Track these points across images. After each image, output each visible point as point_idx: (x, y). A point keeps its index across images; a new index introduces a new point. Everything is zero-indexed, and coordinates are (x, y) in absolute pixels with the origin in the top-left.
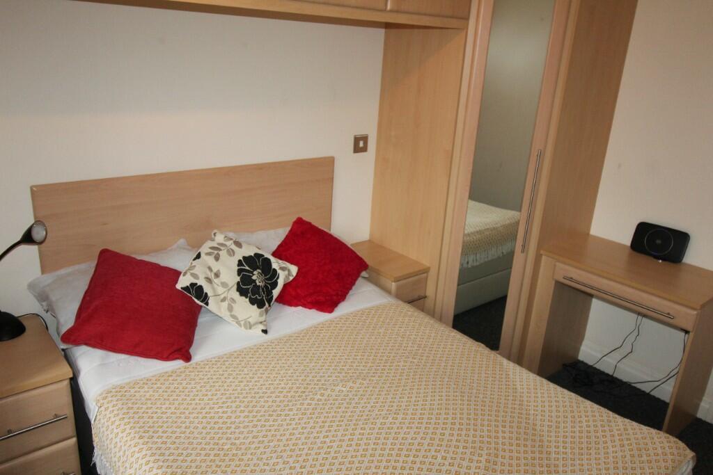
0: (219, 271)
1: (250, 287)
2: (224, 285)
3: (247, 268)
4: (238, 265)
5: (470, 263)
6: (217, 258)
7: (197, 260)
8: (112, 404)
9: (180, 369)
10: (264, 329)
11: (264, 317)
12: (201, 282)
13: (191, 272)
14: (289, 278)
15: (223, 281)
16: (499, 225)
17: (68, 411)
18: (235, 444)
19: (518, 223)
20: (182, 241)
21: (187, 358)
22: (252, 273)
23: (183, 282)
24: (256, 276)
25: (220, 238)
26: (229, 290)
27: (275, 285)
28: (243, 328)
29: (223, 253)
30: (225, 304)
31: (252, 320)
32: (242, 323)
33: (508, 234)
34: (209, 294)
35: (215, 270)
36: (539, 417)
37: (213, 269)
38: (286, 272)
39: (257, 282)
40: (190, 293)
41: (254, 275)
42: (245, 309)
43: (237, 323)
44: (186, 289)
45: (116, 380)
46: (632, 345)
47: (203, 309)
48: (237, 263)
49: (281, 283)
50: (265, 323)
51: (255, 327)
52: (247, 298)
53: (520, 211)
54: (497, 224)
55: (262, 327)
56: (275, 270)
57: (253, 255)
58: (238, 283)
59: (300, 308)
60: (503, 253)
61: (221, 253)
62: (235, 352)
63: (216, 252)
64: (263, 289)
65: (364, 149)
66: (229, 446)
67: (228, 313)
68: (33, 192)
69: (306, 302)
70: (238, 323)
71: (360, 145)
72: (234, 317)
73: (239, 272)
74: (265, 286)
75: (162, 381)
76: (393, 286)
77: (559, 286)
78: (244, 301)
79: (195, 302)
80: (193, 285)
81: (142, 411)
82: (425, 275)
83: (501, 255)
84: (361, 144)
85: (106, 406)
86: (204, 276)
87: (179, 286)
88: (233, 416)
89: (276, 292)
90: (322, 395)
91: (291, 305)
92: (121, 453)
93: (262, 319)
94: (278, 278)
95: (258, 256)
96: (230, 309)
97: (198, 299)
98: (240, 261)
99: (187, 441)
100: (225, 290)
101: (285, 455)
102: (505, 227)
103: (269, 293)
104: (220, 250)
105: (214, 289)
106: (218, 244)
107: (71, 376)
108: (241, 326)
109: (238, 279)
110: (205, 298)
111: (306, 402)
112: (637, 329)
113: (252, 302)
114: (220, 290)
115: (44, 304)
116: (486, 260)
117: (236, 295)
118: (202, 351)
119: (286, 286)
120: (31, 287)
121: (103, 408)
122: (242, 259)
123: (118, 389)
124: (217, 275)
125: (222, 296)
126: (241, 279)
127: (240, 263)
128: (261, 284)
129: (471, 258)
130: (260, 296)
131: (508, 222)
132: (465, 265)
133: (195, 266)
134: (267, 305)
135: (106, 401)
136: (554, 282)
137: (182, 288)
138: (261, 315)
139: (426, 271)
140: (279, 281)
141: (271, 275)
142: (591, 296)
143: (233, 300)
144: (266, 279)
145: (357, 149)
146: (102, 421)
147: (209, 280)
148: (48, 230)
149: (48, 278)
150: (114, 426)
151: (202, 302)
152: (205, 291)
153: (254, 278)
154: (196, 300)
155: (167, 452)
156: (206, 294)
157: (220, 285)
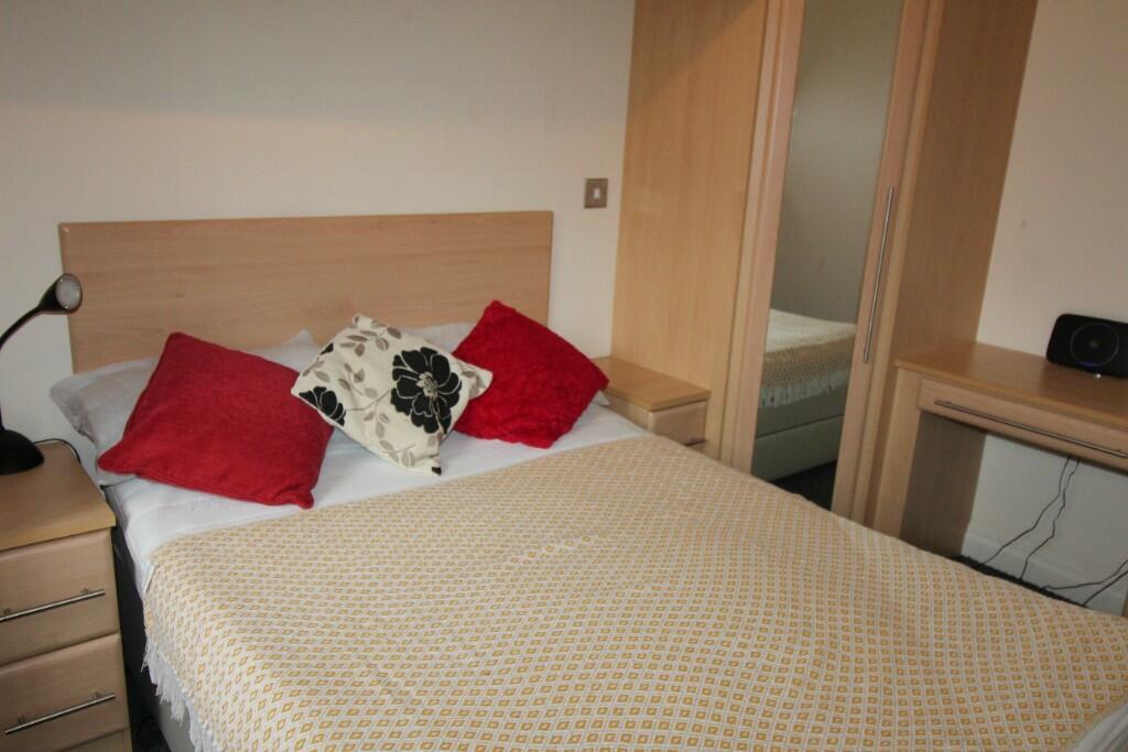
0: (362, 371)
1: (414, 398)
2: (370, 392)
3: (409, 369)
4: (395, 364)
5: (776, 399)
6: (360, 352)
7: (327, 354)
8: (177, 561)
9: (293, 516)
10: (437, 466)
11: (436, 446)
12: (333, 386)
13: (318, 370)
14: (477, 391)
15: (368, 386)
16: (822, 342)
17: (108, 584)
18: (382, 620)
19: (852, 340)
20: (303, 334)
21: (307, 502)
22: (417, 376)
23: (302, 386)
24: (424, 381)
25: (365, 323)
26: (379, 400)
27: (454, 399)
28: (401, 464)
29: (370, 345)
30: (371, 425)
31: (416, 451)
32: (400, 455)
33: (837, 357)
34: (345, 407)
35: (356, 370)
36: (905, 595)
37: (352, 367)
38: (474, 381)
39: (425, 391)
40: (313, 402)
41: (419, 379)
42: (406, 433)
43: (391, 455)
44: (308, 395)
45: (185, 528)
46: (1054, 524)
47: (335, 432)
48: (393, 360)
49: (464, 397)
50: (437, 458)
51: (420, 462)
52: (407, 413)
53: (856, 321)
54: (819, 340)
55: (432, 463)
56: (455, 377)
57: (418, 349)
58: (394, 391)
59: (496, 442)
60: (830, 387)
61: (365, 344)
62: (387, 496)
63: (358, 343)
64: (435, 403)
65: (601, 204)
66: (372, 623)
67: (377, 440)
68: (62, 235)
69: (505, 432)
70: (393, 455)
71: (595, 194)
72: (386, 445)
73: (396, 374)
74: (439, 400)
75: (264, 530)
76: (651, 418)
77: (929, 418)
78: (404, 420)
79: (322, 420)
80: (319, 390)
81: (228, 571)
82: (703, 404)
83: (828, 391)
84: (597, 194)
85: (167, 564)
86: (339, 377)
87: (296, 391)
88: (381, 582)
89: (456, 411)
90: (532, 555)
91: (480, 435)
92: (189, 634)
93: (434, 449)
94: (460, 388)
95: (426, 351)
96: (380, 431)
97: (328, 414)
98: (397, 358)
99: (300, 614)
100: (372, 400)
101: (466, 636)
102: (833, 345)
103: (445, 412)
104: (365, 340)
105: (354, 400)
106: (363, 332)
107: (114, 524)
108: (396, 459)
109: (394, 384)
110: (338, 413)
111: (504, 564)
112: (1061, 496)
113: (417, 421)
114: (364, 401)
115: (76, 419)
116: (803, 396)
117: (390, 409)
118: (333, 493)
119: (472, 403)
120: (56, 392)
121: (162, 569)
122: (400, 355)
123: (190, 541)
124: (359, 378)
125: (367, 412)
126: (398, 384)
127: (397, 361)
128: (431, 395)
129: (778, 392)
130: (429, 413)
131: (837, 338)
132: (768, 404)
133: (323, 362)
134: (441, 429)
135: (167, 557)
136: (918, 413)
137: (301, 394)
138: (431, 443)
139: (703, 397)
140: (461, 392)
141: (449, 384)
142: (984, 431)
143: (385, 418)
144: (440, 389)
145: (591, 203)
146: (160, 588)
147: (345, 384)
148: (85, 290)
149: (85, 380)
150: (179, 594)
151: (333, 418)
152: (339, 400)
153: (420, 384)
154: (324, 416)
155: (266, 628)
156: (341, 405)
157: (363, 392)
